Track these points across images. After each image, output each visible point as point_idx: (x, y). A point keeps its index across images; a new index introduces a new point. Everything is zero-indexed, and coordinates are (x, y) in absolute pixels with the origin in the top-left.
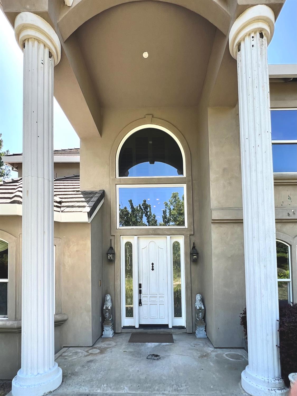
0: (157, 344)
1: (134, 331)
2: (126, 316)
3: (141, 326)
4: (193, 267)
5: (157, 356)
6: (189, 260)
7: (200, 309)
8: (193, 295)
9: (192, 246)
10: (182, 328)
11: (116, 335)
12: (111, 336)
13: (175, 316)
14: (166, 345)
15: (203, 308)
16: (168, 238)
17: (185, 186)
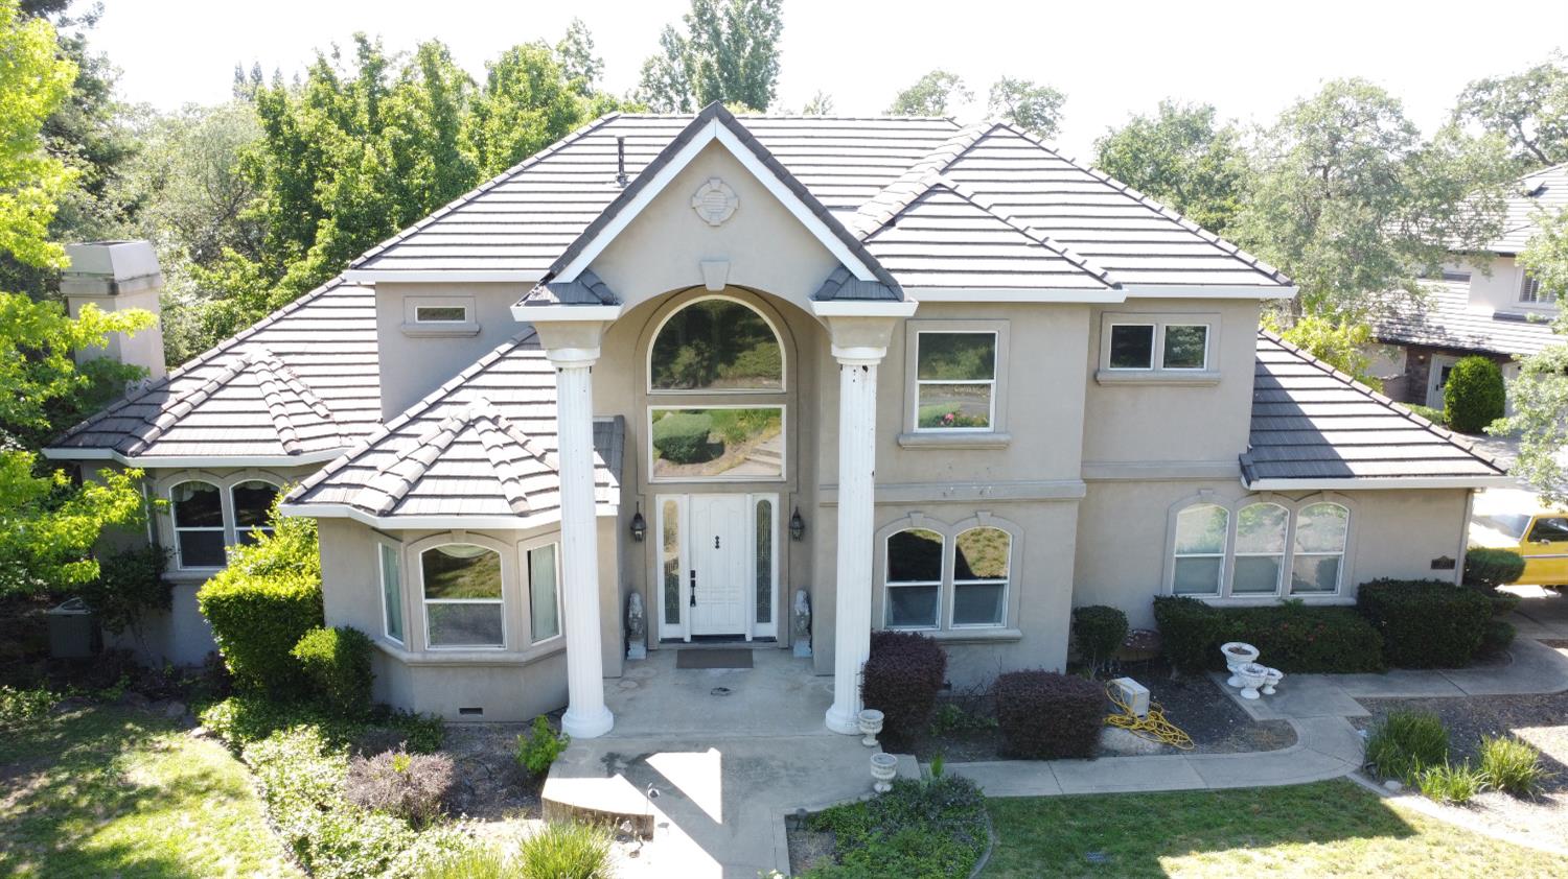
0: (724, 670)
1: (682, 646)
2: (667, 623)
3: (695, 638)
4: (794, 545)
5: (725, 690)
6: (786, 536)
7: (802, 614)
8: (792, 591)
9: (793, 512)
10: (771, 640)
11: (651, 653)
12: (643, 657)
13: (758, 621)
14: (740, 672)
15: (807, 613)
16: (749, 496)
17: (783, 407)
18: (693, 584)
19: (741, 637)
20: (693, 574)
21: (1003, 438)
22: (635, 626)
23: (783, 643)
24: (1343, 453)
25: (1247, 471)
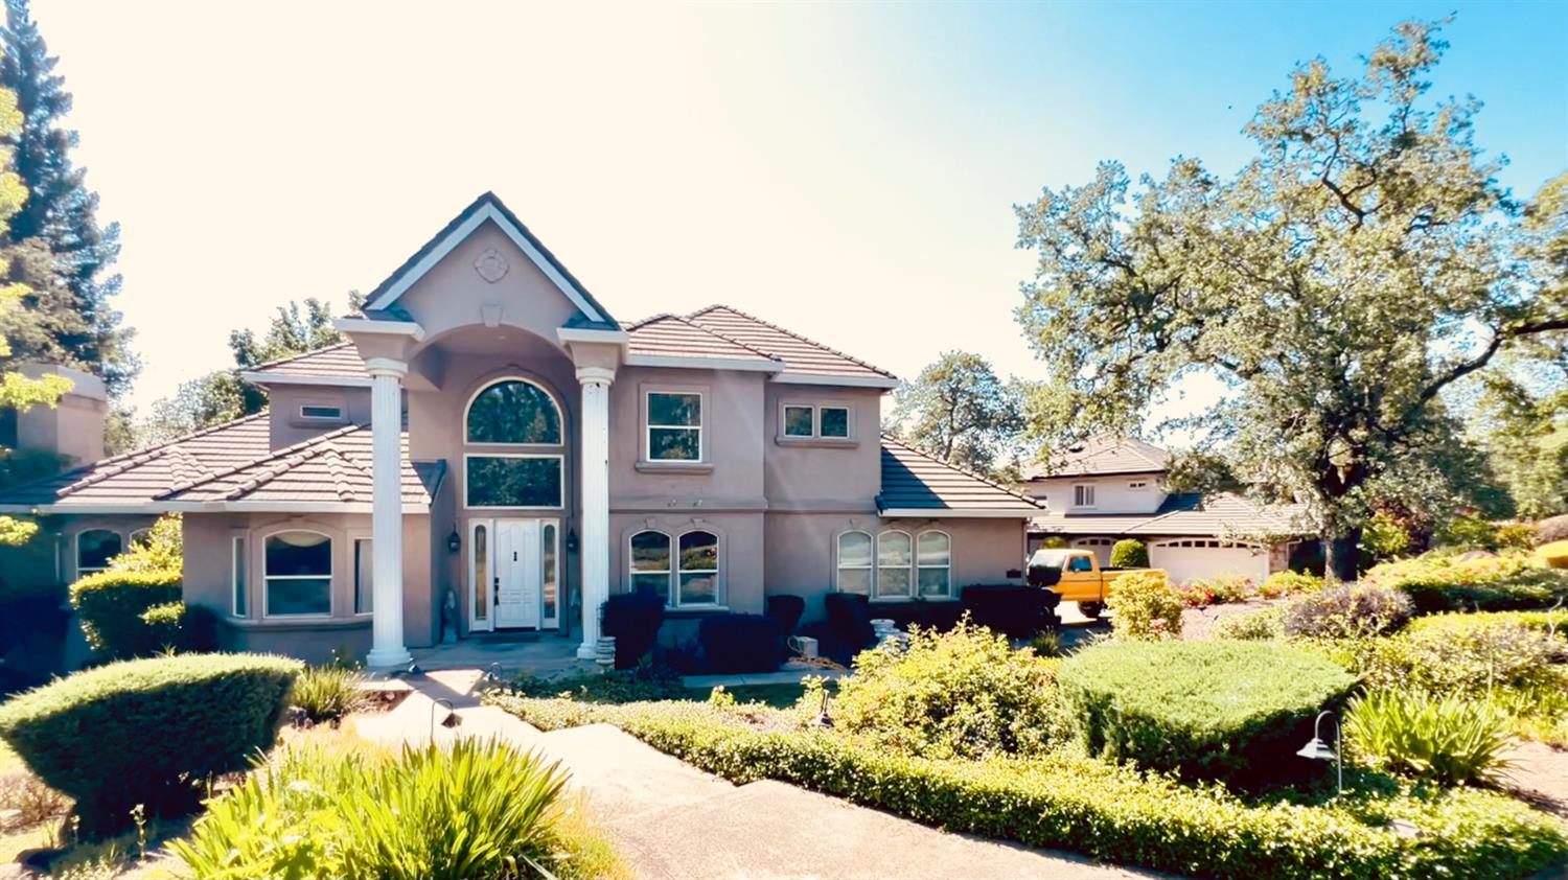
1: (487, 636)
2: (476, 618)
3: (497, 630)
7: (576, 606)
9: (566, 530)
10: (552, 629)
11: (462, 641)
12: (454, 642)
13: (544, 617)
16: (538, 521)
17: (562, 457)
18: (496, 588)
19: (533, 629)
20: (497, 580)
21: (709, 465)
22: (449, 616)
23: (564, 632)
24: (942, 497)
25: (880, 504)
